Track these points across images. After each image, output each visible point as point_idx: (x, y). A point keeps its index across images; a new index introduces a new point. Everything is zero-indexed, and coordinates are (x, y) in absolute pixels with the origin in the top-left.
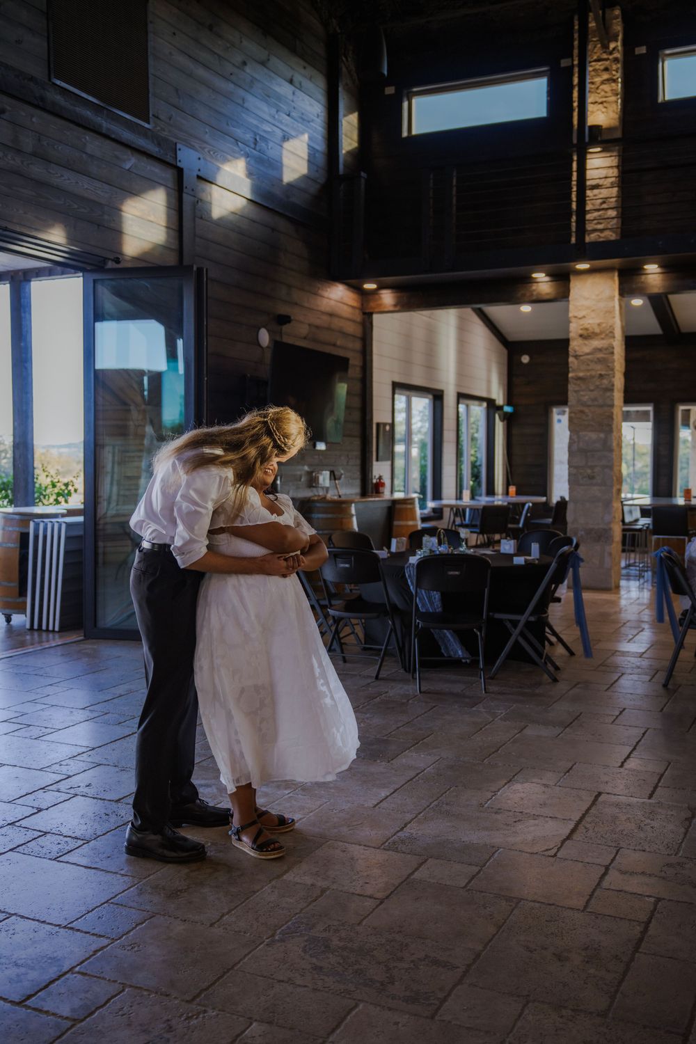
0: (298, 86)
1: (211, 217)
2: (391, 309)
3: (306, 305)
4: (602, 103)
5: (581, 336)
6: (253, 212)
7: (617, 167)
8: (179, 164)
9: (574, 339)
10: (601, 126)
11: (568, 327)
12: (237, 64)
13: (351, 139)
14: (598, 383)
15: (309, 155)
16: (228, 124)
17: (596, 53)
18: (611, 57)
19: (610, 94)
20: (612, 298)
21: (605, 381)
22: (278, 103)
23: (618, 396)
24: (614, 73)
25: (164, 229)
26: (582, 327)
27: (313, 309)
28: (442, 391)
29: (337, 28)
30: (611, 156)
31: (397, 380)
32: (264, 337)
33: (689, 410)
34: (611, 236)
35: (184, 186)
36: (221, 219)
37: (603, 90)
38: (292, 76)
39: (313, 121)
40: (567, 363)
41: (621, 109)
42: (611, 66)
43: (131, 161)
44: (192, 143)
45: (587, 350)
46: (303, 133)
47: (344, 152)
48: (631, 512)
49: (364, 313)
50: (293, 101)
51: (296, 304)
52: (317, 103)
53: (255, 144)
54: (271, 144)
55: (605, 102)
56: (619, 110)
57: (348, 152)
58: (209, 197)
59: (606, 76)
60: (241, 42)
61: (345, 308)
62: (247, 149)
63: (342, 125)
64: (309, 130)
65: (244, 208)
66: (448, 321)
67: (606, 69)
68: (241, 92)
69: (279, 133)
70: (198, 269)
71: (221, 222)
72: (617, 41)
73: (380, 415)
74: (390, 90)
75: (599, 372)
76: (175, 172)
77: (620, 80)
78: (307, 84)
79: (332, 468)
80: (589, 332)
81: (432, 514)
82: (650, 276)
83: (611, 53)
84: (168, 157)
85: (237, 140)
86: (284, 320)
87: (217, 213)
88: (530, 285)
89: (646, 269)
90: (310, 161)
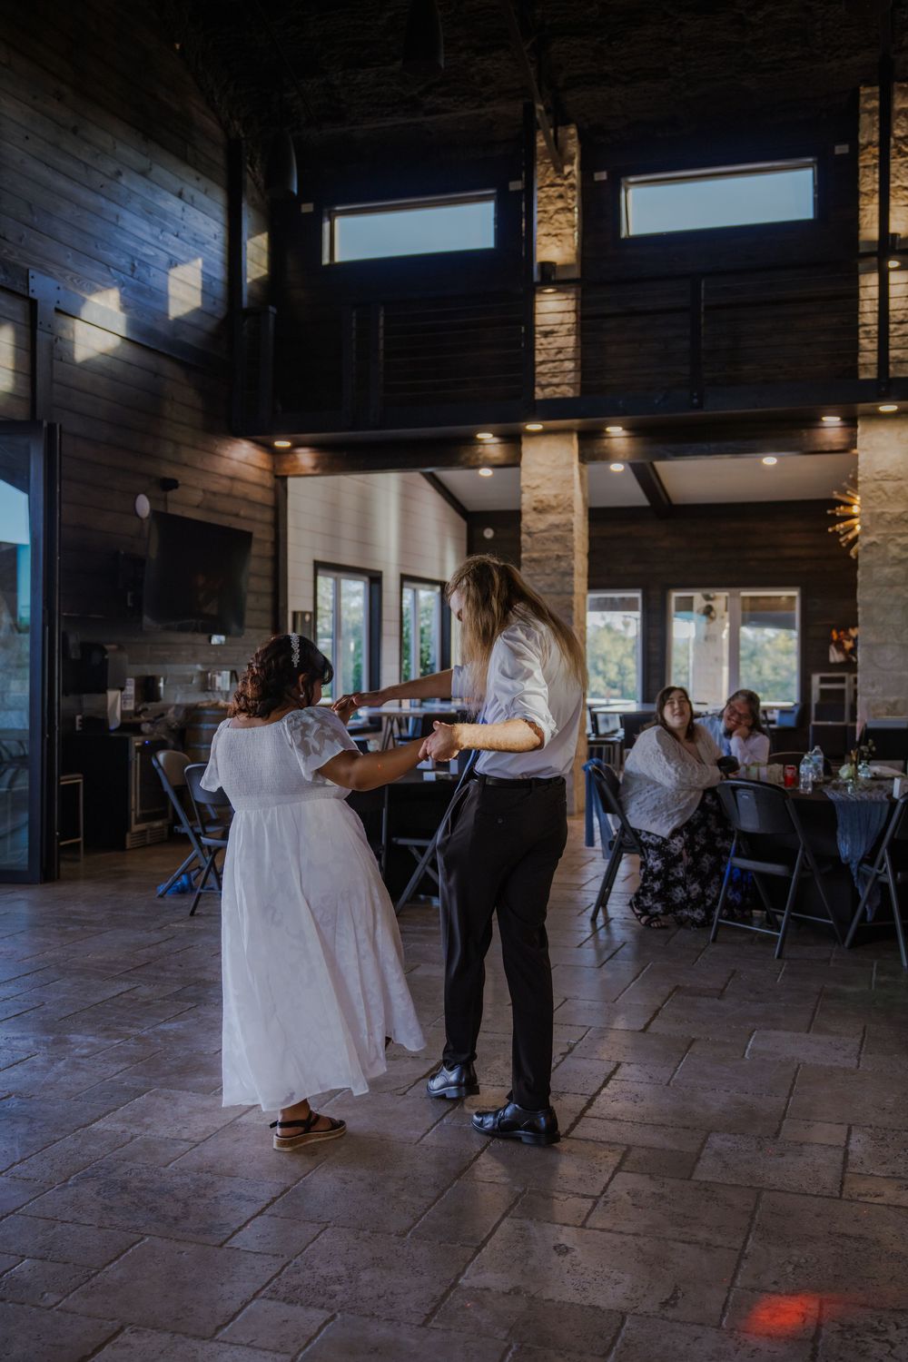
0: (189, 200)
1: (73, 359)
2: (310, 471)
3: (199, 465)
4: (556, 235)
5: (535, 509)
6: (130, 353)
7: (575, 311)
8: (31, 295)
9: (528, 513)
10: (555, 263)
11: (520, 498)
12: (109, 174)
13: (259, 265)
14: (555, 566)
15: (204, 284)
16: (96, 246)
17: (549, 177)
18: (566, 183)
19: (565, 225)
20: (570, 465)
21: (563, 564)
22: (162, 221)
23: (580, 581)
24: (570, 201)
25: (10, 373)
26: (535, 499)
27: (207, 471)
28: (381, 572)
29: (241, 132)
30: (567, 299)
31: (320, 558)
32: (144, 505)
33: (692, 598)
34: (569, 392)
35: (39, 322)
36: (87, 362)
37: (557, 220)
38: (182, 189)
39: (209, 243)
40: (519, 541)
41: (578, 244)
42: (566, 192)
44: (50, 270)
45: (542, 526)
46: (195, 258)
47: (249, 280)
48: (607, 721)
49: (276, 477)
50: (182, 219)
51: (186, 465)
52: (215, 222)
53: (133, 271)
54: (153, 271)
55: (560, 234)
56: (576, 244)
57: (256, 281)
58: (71, 335)
59: (560, 204)
60: (115, 148)
61: (252, 469)
62: (122, 276)
63: (246, 249)
64: (205, 254)
65: (117, 348)
66: (387, 486)
67: (561, 197)
68: (115, 208)
69: (164, 258)
70: (49, 424)
71: (87, 365)
72: (572, 164)
73: (297, 600)
74: (307, 208)
75: (556, 553)
76: (26, 304)
77: (576, 210)
78: (201, 198)
79: (233, 668)
80: (544, 505)
81: (368, 725)
82: (614, 440)
83: (566, 178)
84: (18, 286)
85: (108, 266)
86: (170, 484)
87: (81, 354)
88: (475, 447)
89: (608, 433)
90: (205, 292)
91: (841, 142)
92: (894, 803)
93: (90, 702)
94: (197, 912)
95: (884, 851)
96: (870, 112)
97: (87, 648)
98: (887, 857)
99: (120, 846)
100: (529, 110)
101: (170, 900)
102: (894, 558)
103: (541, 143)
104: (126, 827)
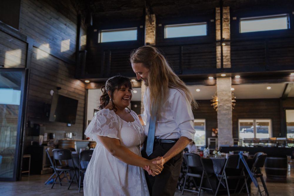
0: (68, 26)
2: (94, 88)
4: (150, 37)
6: (51, 58)
8: (27, 42)
10: (150, 43)
12: (48, 18)
13: (84, 42)
15: (70, 45)
17: (148, 25)
19: (152, 35)
22: (61, 30)
24: (153, 30)
27: (69, 86)
29: (81, 13)
31: (95, 109)
32: (52, 92)
35: (29, 48)
37: (150, 34)
38: (66, 23)
39: (72, 36)
43: (11, 39)
44: (32, 37)
46: (68, 39)
47: (81, 45)
49: (86, 89)
50: (66, 30)
51: (63, 84)
52: (74, 31)
53: (53, 40)
54: (58, 40)
56: (154, 39)
57: (83, 46)
58: (36, 52)
59: (151, 31)
60: (50, 13)
61: (80, 87)
62: (50, 41)
63: (81, 38)
64: (71, 38)
65: (48, 56)
67: (151, 29)
68: (50, 26)
69: (61, 38)
70: (27, 69)
71: (40, 60)
72: (154, 22)
73: (89, 118)
74: (95, 30)
76: (26, 44)
77: (155, 32)
78: (71, 26)
79: (73, 132)
83: (152, 25)
84: (24, 40)
85: (47, 38)
86: (59, 88)
87: (38, 57)
90: (71, 46)
91: (212, 19)
92: (226, 160)
93: (35, 138)
94: (53, 187)
95: (224, 171)
96: (218, 13)
97: (35, 125)
98: (225, 173)
99: (39, 173)
100: (144, 10)
101: (48, 185)
102: (226, 109)
103: (147, 17)
104: (41, 169)
